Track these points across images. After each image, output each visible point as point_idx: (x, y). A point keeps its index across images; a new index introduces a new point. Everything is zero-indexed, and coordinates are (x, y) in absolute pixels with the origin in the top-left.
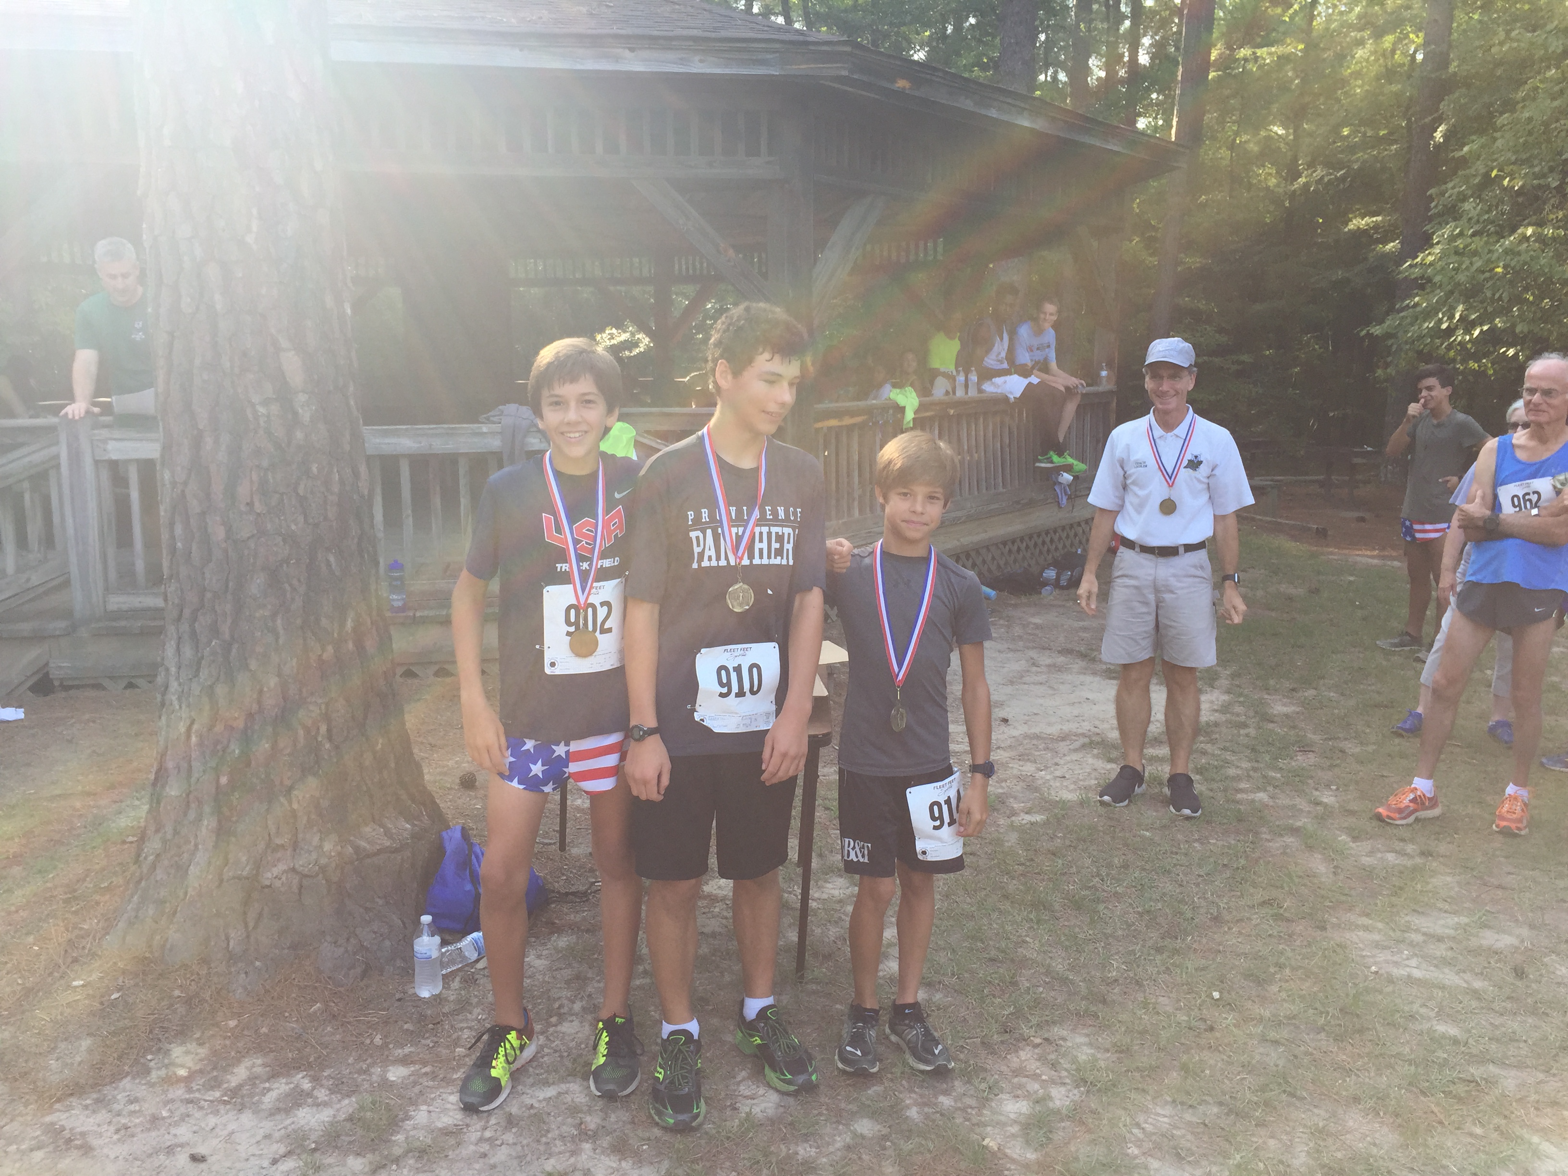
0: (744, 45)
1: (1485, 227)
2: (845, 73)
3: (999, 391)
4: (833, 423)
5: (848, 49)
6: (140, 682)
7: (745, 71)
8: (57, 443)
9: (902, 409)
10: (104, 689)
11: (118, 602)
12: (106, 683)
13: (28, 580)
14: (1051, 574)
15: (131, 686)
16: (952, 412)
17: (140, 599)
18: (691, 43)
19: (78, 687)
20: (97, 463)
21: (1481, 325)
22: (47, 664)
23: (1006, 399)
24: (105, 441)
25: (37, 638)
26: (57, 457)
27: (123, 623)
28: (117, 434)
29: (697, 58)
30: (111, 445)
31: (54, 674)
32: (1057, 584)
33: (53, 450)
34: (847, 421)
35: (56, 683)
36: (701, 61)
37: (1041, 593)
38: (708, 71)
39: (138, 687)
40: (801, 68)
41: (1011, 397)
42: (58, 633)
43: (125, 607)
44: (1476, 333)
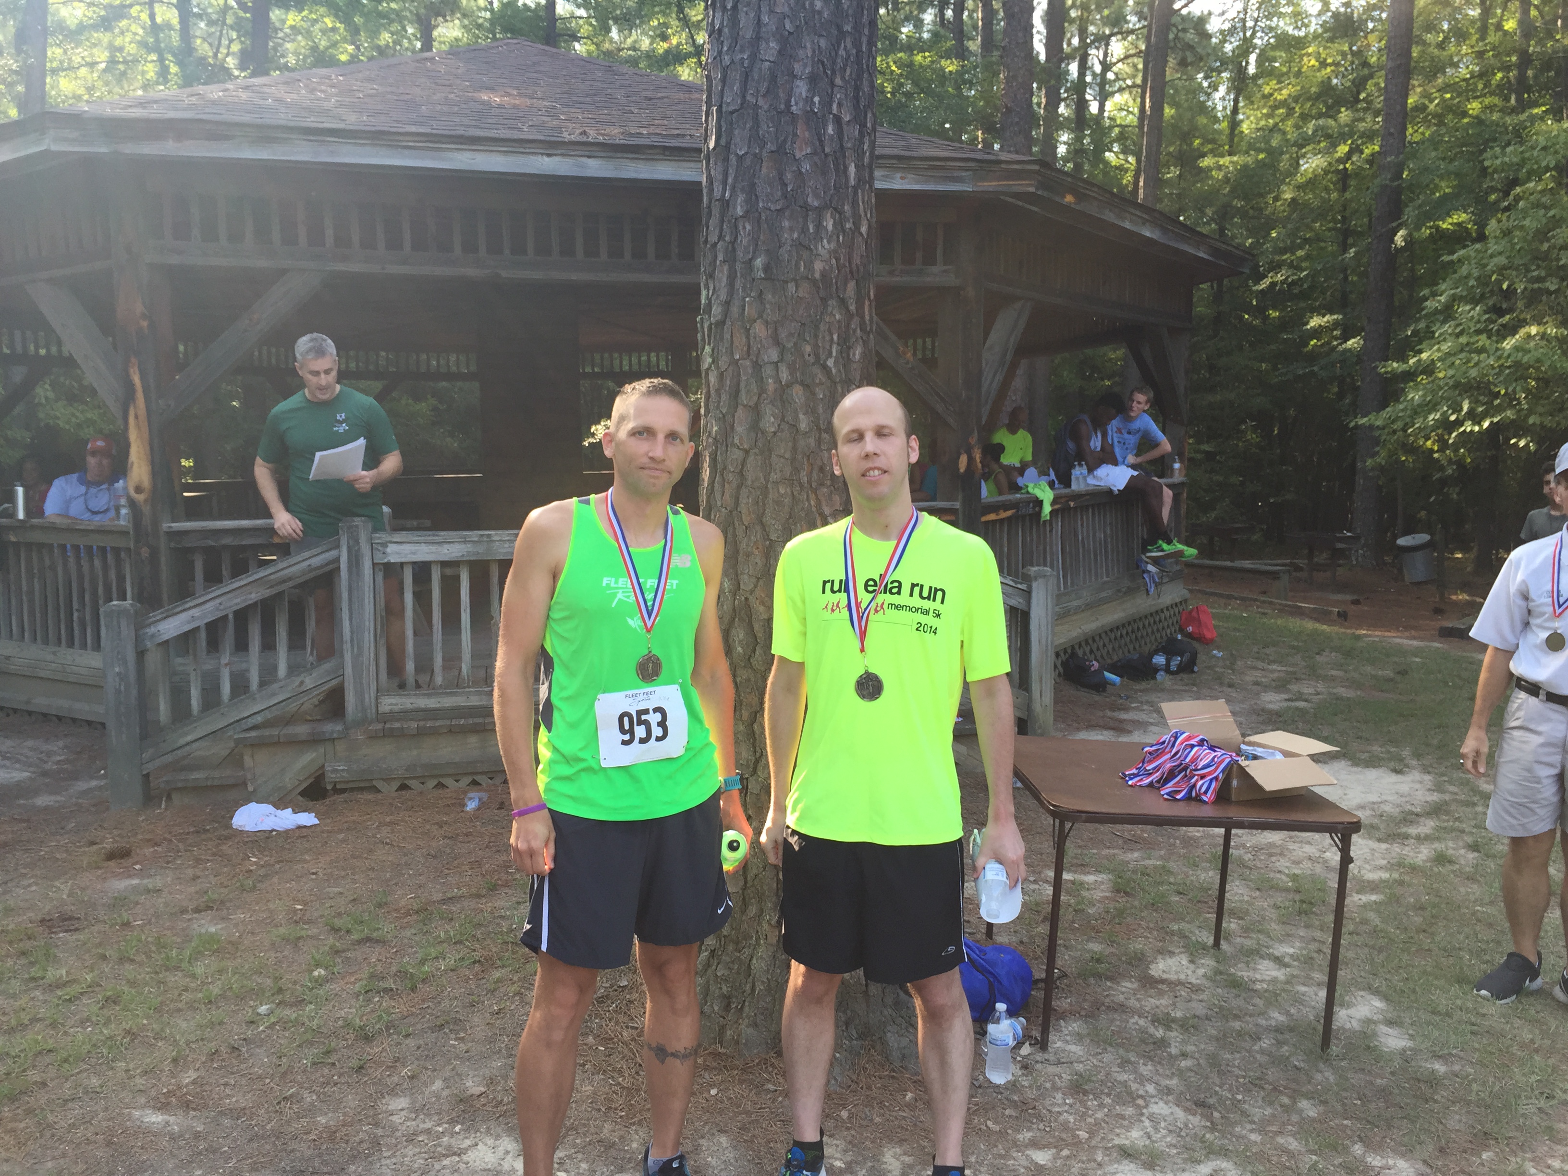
0: (942, 163)
1: (1487, 326)
2: (1032, 189)
3: (1102, 484)
4: (992, 517)
5: (1036, 167)
6: (412, 783)
7: (940, 188)
8: (338, 547)
9: (1039, 503)
10: (379, 791)
11: (391, 703)
12: (379, 784)
13: (302, 683)
14: (1160, 660)
15: (403, 787)
16: (1072, 504)
17: (412, 701)
18: (894, 161)
19: (352, 790)
20: (374, 564)
21: (1492, 416)
22: (323, 766)
23: (1110, 491)
24: (385, 545)
25: (315, 741)
26: (337, 560)
27: (397, 725)
28: (397, 537)
29: (898, 175)
30: (391, 548)
31: (331, 777)
32: (1167, 670)
33: (333, 553)
34: (1004, 515)
35: (329, 787)
36: (902, 178)
37: (1154, 678)
38: (908, 187)
39: (411, 789)
40: (989, 185)
41: (1115, 489)
42: (335, 736)
43: (396, 708)
44: (1486, 424)
